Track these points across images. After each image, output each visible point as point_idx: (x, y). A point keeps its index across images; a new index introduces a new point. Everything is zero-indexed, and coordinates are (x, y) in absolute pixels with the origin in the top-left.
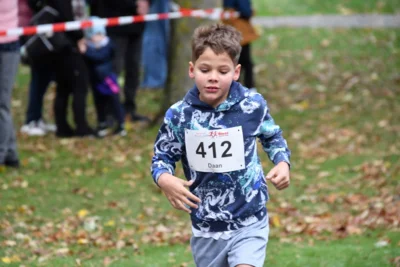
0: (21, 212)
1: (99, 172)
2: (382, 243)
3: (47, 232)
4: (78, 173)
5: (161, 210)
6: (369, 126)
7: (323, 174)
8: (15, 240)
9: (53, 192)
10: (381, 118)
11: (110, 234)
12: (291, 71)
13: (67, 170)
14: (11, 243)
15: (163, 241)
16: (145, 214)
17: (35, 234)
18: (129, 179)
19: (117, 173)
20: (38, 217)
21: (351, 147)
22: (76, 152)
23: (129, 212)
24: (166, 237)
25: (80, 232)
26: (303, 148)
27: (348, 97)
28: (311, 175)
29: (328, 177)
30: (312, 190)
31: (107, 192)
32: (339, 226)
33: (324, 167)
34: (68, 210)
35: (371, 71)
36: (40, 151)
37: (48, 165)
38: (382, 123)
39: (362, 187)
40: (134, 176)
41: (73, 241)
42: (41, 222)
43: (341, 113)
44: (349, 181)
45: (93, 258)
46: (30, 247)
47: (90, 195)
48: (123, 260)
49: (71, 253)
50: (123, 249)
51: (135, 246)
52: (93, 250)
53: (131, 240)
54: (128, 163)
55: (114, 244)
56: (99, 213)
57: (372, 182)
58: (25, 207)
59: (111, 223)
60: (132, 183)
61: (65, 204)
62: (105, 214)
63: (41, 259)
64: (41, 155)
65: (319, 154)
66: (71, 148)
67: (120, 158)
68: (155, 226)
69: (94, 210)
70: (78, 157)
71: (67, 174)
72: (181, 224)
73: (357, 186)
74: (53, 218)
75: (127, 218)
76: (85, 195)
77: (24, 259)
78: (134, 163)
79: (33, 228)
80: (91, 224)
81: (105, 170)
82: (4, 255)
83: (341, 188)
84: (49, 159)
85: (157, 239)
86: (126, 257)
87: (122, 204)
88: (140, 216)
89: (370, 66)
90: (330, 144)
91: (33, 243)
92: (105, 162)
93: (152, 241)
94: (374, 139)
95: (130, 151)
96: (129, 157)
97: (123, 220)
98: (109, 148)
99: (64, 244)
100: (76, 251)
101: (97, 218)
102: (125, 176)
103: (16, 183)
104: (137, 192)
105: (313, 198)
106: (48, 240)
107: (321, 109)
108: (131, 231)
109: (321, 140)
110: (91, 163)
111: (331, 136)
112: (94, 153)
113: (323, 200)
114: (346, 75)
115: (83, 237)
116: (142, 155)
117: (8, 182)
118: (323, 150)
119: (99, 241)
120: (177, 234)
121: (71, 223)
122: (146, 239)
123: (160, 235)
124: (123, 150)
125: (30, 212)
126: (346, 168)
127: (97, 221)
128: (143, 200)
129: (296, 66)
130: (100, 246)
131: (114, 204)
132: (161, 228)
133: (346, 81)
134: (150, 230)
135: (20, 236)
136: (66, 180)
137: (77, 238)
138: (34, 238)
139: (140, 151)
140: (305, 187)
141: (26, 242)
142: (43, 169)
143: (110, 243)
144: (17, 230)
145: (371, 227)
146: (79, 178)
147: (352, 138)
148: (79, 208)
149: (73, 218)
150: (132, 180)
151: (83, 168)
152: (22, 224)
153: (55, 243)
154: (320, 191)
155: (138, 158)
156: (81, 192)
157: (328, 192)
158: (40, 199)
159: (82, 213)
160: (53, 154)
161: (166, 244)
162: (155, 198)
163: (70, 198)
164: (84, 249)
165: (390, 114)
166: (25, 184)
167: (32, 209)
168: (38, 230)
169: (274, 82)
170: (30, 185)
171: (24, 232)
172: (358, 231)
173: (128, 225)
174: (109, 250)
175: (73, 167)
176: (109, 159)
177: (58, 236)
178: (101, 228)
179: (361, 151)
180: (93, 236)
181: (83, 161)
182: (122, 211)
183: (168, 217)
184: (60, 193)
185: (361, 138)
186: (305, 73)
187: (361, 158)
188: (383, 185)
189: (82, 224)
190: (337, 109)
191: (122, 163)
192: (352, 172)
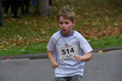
0: (4, 36)
1: (22, 26)
3: (10, 40)
4: (17, 26)
5: (37, 35)
6: (84, 14)
9: (11, 31)
11: (25, 41)
12: (65, 2)
13: (14, 26)
14: (2, 43)
15: (38, 42)
17: (8, 41)
19: (26, 26)
20: (8, 37)
21: (80, 19)
23: (29, 35)
24: (38, 41)
25: (18, 40)
27: (79, 8)
31: (24, 31)
34: (15, 35)
36: (7, 21)
37: (9, 25)
38: (87, 13)
39: (83, 28)
40: (30, 27)
41: (17, 42)
42: (9, 38)
43: (77, 11)
44: (80, 27)
45: (22, 46)
46: (7, 44)
49: (16, 45)
50: (29, 44)
51: (31, 43)
52: (21, 44)
53: (30, 42)
55: (26, 43)
56: (22, 36)
57: (85, 27)
58: (5, 35)
59: (25, 38)
60: (29, 29)
62: (24, 36)
63: (10, 47)
66: (14, 21)
67: (26, 23)
68: (36, 39)
70: (16, 23)
72: (42, 38)
73: (82, 28)
74: (11, 37)
75: (29, 37)
76: (19, 32)
77: (5, 47)
78: (30, 24)
79: (7, 39)
80: (21, 38)
82: (1, 46)
85: (36, 42)
86: (29, 46)
87: (28, 34)
88: (32, 36)
91: (7, 43)
93: (35, 42)
94: (85, 17)
95: (29, 21)
96: (28, 23)
98: (24, 21)
99: (15, 43)
100: (18, 45)
102: (28, 27)
104: (31, 31)
106: (11, 42)
108: (30, 40)
110: (20, 24)
112: (20, 22)
114: (78, 2)
115: (19, 41)
119: (23, 42)
120: (41, 40)
121: (16, 38)
122: (34, 42)
123: (37, 41)
124: (27, 21)
125: (6, 36)
126: (79, 24)
127: (22, 38)
128: (32, 33)
130: (23, 43)
131: (25, 34)
132: (37, 39)
133: (78, 4)
134: (34, 39)
135: (4, 41)
136: (14, 28)
137: (18, 42)
138: (7, 42)
141: (5, 43)
143: (25, 43)
144: (3, 40)
146: (17, 28)
147: (80, 17)
148: (17, 35)
149: (16, 37)
151: (18, 25)
152: (4, 39)
155: (31, 23)
156: (18, 31)
158: (8, 33)
159: (18, 36)
160: (10, 22)
161: (39, 43)
162: (35, 32)
163: (15, 32)
164: (19, 44)
165: (88, 11)
166: (4, 29)
167: (6, 35)
168: (8, 40)
170: (6, 30)
171: (5, 40)
173: (29, 39)
174: (25, 44)
176: (24, 23)
177: (13, 41)
178: (23, 39)
179: (83, 20)
180: (21, 41)
181: (18, 24)
182: (28, 35)
183: (39, 36)
185: (82, 17)
187: (82, 22)
188: (88, 27)
189: (18, 38)
192: (81, 25)
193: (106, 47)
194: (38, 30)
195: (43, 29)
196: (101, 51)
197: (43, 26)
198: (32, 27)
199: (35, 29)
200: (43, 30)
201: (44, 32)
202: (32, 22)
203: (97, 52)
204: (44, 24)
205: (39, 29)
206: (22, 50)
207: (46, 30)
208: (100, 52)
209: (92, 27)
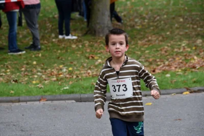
1: (67, 51)
2: (168, 75)
3: (48, 72)
4: (59, 51)
5: (89, 65)
7: (147, 52)
8: (37, 75)
9: (50, 58)
10: (167, 31)
11: (71, 73)
12: (135, 14)
13: (55, 50)
16: (83, 66)
18: (77, 54)
19: (73, 51)
20: (45, 67)
21: (157, 41)
22: (59, 44)
23: (77, 65)
25: (60, 72)
26: (140, 42)
28: (143, 52)
29: (149, 53)
30: (142, 57)
31: (69, 58)
32: (153, 70)
33: (147, 49)
34: (56, 65)
35: (164, 14)
36: (46, 43)
37: (48, 48)
38: (168, 33)
39: (161, 56)
40: (79, 53)
41: (58, 76)
42: (47, 69)
43: (153, 30)
44: (156, 54)
45: (65, 81)
47: (63, 59)
48: (76, 83)
49: (57, 80)
50: (76, 78)
51: (80, 77)
52: (65, 79)
53: (78, 75)
54: (77, 48)
55: (73, 77)
56: (67, 66)
59: (70, 69)
60: (78, 55)
61: (55, 63)
63: (46, 82)
64: (46, 45)
65: (146, 44)
66: (56, 43)
68: (87, 70)
69: (65, 65)
70: (59, 46)
71: (55, 52)
72: (96, 69)
74: (51, 68)
75: (77, 67)
76: (61, 59)
77: (41, 82)
78: (79, 48)
79: (44, 71)
80: (64, 70)
81: (69, 50)
82: (33, 80)
83: (153, 56)
84: (49, 47)
87: (75, 63)
88: (81, 67)
89: (164, 12)
90: (149, 41)
91: (44, 76)
92: (69, 48)
93: (86, 76)
94: (165, 39)
95: (78, 44)
96: (77, 46)
97: (75, 68)
99: (55, 77)
100: (59, 79)
101: (66, 67)
102: (76, 53)
103: (37, 55)
104: (80, 58)
105: (143, 60)
106: (49, 75)
107: (147, 28)
108: (78, 72)
109: (146, 39)
110: (64, 47)
111: (150, 38)
112: (65, 44)
113: (147, 61)
114: (155, 16)
115: (61, 74)
116: (82, 45)
117: (34, 55)
118: (147, 43)
120: (95, 73)
121: (57, 69)
122: (84, 75)
123: (89, 74)
124: (75, 43)
125: (42, 65)
126: (155, 49)
127: (66, 69)
128: (83, 61)
129: (137, 13)
131: (72, 63)
132: (89, 71)
133: (155, 18)
134: (85, 72)
135: (39, 74)
136: (55, 54)
137: (59, 74)
139: (81, 43)
140: (141, 56)
142: (47, 50)
143: (71, 76)
144: (38, 72)
145: (164, 70)
146: (59, 53)
147: (157, 39)
149: (57, 68)
150: (79, 54)
151: (61, 50)
152: (39, 70)
153: (51, 76)
154: (146, 58)
155: (81, 46)
156: (60, 58)
157: (149, 58)
158: (46, 60)
159: (61, 66)
160: (50, 44)
161: (91, 77)
162: (87, 61)
163: (56, 60)
164: (62, 79)
165: (171, 30)
166: (40, 55)
168: (45, 72)
169: (129, 18)
170: (42, 56)
171: (40, 72)
172: (160, 71)
173: (78, 70)
175: (57, 50)
176: (70, 46)
177: (52, 74)
178: (67, 71)
179: (161, 43)
180: (65, 74)
181: (61, 47)
182: (75, 65)
183: (92, 67)
184: (53, 58)
185: (160, 39)
186: (141, 15)
187: (160, 46)
188: (168, 55)
189: (61, 69)
190: (152, 28)
191: (74, 48)
192: (158, 51)
193: (195, 86)
194: (91, 58)
195: (99, 55)
196: (188, 92)
197: (99, 52)
198: (83, 53)
199: (87, 55)
200: (99, 57)
201: (100, 61)
202: (83, 45)
203: (182, 93)
204: (100, 49)
205: (93, 56)
206: (65, 88)
207: (103, 57)
208: (185, 93)
209: (175, 54)
